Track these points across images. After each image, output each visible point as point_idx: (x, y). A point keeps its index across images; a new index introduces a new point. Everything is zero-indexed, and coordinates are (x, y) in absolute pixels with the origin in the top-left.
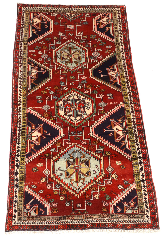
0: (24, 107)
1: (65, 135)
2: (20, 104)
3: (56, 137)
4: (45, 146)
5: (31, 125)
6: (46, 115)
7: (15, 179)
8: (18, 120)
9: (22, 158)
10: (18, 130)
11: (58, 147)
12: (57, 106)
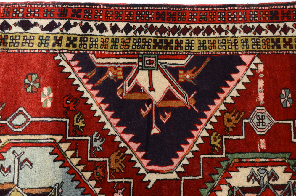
0: (261, 44)
1: (149, 187)
2: (273, 29)
3: (144, 153)
4: (112, 117)
5: (195, 68)
6: (233, 118)
7: (7, 20)
8: (212, 26)
9: (75, 39)
10: (178, 25)
11: (106, 161)
12: (267, 160)
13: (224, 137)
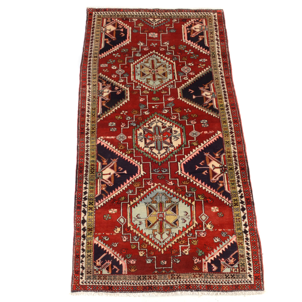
0: (93, 137)
1: (145, 173)
2: (88, 133)
3: (134, 176)
4: (120, 187)
5: (102, 159)
6: (121, 146)
7: (82, 229)
8: (85, 154)
9: (90, 202)
10: (85, 166)
11: (137, 188)
12: (135, 136)
13: (127, 149)
